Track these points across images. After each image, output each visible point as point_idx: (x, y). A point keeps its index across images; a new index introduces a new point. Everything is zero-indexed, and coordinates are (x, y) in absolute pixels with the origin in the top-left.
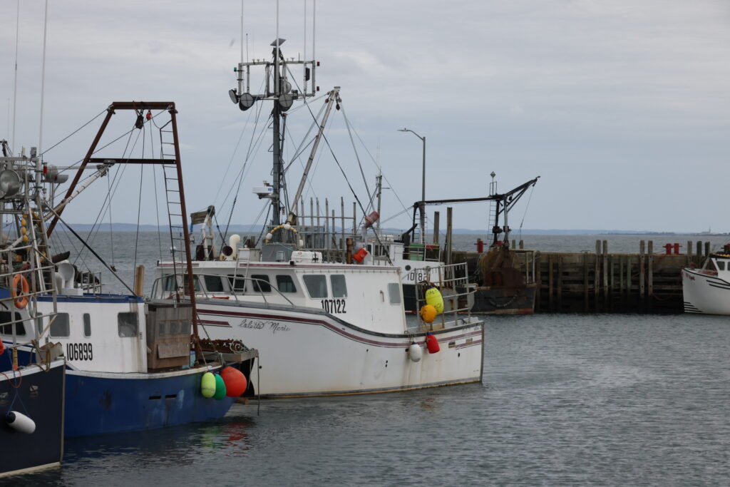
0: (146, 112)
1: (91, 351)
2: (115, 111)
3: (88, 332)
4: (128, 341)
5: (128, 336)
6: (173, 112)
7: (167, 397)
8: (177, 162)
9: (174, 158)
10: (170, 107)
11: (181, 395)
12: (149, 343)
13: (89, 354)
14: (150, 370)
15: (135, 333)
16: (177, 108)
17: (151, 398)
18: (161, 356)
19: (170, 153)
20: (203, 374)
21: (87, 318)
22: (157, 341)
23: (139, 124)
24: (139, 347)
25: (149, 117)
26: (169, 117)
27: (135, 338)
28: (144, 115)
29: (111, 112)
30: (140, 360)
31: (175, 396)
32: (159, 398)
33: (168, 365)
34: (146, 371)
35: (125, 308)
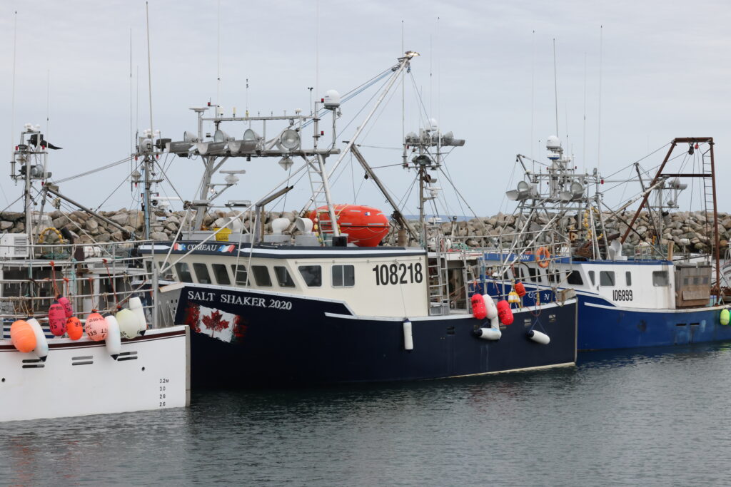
0: (695, 144)
1: (631, 295)
2: (677, 143)
3: (629, 283)
4: (660, 289)
5: (662, 286)
6: (712, 144)
7: (691, 324)
8: (712, 175)
9: (711, 173)
10: (710, 141)
11: (704, 324)
12: (677, 290)
13: (630, 297)
14: (678, 307)
15: (666, 283)
16: (714, 142)
17: (678, 325)
18: (685, 298)
19: (708, 170)
20: (721, 310)
21: (628, 275)
22: (683, 288)
23: (691, 152)
24: (669, 292)
25: (697, 147)
26: (709, 146)
27: (666, 287)
28: (694, 146)
29: (674, 144)
30: (670, 301)
31: (698, 324)
32: (685, 325)
33: (692, 304)
34: (675, 307)
35: (659, 268)
